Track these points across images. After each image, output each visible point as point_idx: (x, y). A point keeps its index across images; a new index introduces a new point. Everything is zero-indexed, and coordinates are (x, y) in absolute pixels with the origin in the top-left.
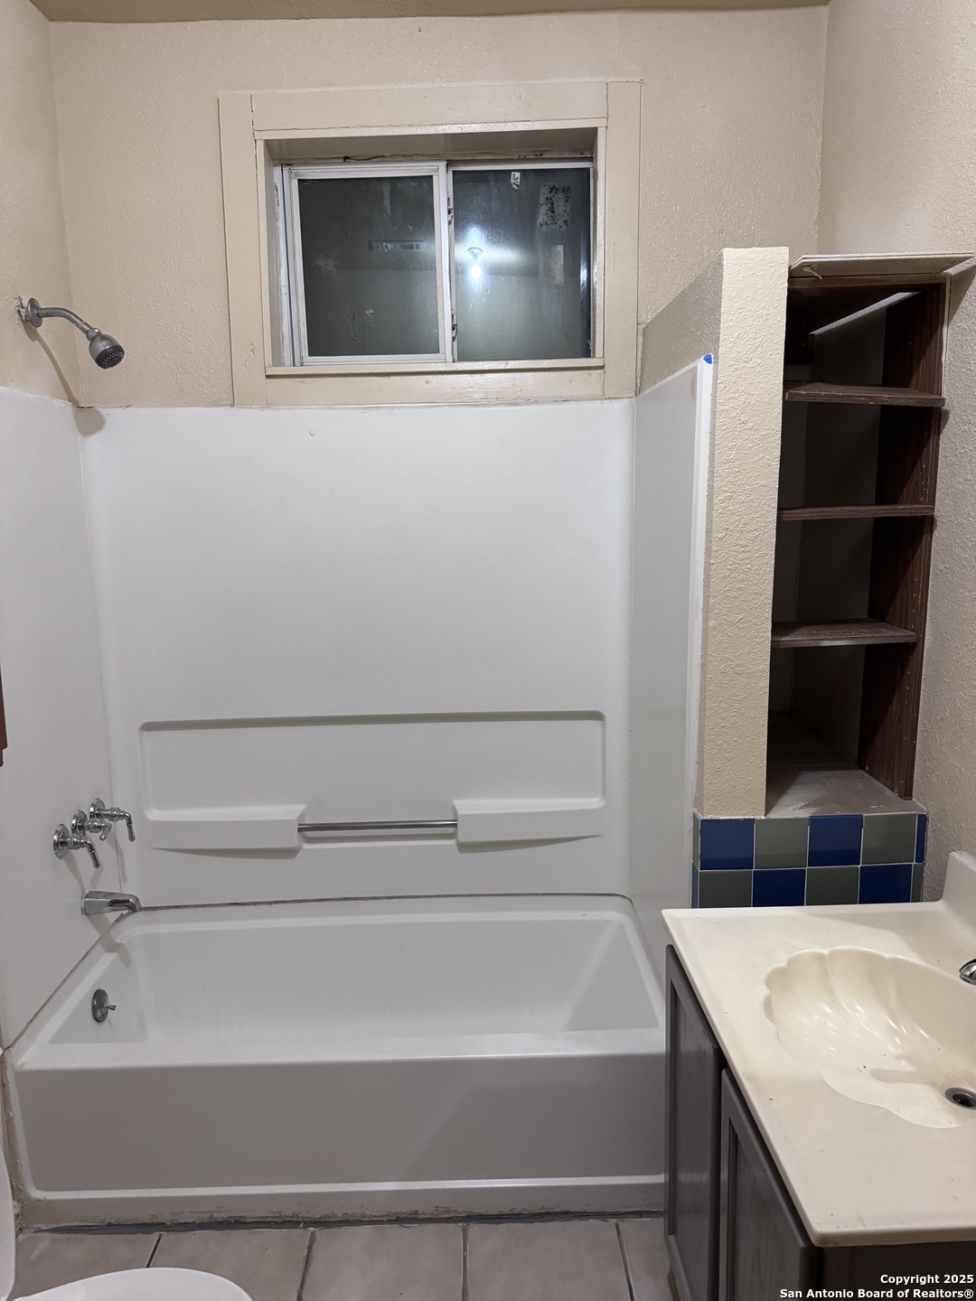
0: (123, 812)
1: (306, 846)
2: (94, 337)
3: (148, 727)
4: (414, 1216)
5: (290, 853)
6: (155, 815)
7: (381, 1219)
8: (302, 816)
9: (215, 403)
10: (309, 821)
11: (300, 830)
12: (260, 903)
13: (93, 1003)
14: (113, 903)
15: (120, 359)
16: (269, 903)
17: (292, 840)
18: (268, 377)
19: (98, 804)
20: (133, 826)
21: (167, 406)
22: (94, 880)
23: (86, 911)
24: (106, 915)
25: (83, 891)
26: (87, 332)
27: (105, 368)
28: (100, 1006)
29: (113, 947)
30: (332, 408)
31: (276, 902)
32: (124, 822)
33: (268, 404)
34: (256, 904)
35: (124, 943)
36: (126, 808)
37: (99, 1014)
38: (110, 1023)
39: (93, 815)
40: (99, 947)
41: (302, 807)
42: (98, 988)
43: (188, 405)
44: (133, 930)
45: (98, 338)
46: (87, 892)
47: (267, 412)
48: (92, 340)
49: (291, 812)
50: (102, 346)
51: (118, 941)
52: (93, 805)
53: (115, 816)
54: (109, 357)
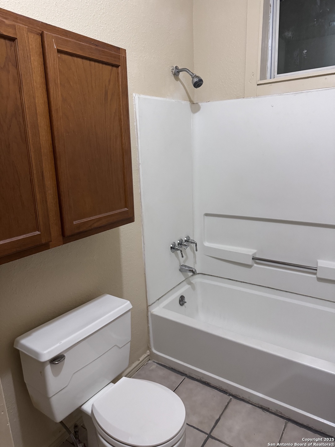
0: (195, 241)
1: (255, 265)
2: (193, 76)
3: (207, 215)
4: (268, 409)
5: (249, 266)
6: (207, 244)
7: (256, 405)
8: (255, 254)
9: (238, 98)
10: (257, 256)
11: (253, 259)
12: (238, 281)
13: (180, 299)
14: (190, 270)
15: (201, 84)
16: (241, 282)
17: (250, 262)
18: (258, 85)
19: (188, 237)
20: (197, 246)
21: (222, 100)
22: (185, 261)
23: (181, 270)
24: (188, 273)
25: (180, 264)
26: (191, 75)
27: (196, 88)
28: (182, 300)
29: (190, 283)
30: (282, 95)
31: (243, 282)
32: (195, 245)
33: (257, 96)
34: (237, 281)
35: (194, 283)
36: (196, 241)
37: (181, 303)
38: (185, 307)
39: (186, 241)
40: (185, 282)
41: (255, 251)
42: (182, 295)
43: (228, 99)
44: (197, 279)
45: (195, 77)
46: (182, 264)
47: (256, 99)
48: (193, 78)
49: (251, 252)
50: (196, 80)
51: (192, 282)
52: (186, 238)
53: (192, 242)
54: (198, 84)
